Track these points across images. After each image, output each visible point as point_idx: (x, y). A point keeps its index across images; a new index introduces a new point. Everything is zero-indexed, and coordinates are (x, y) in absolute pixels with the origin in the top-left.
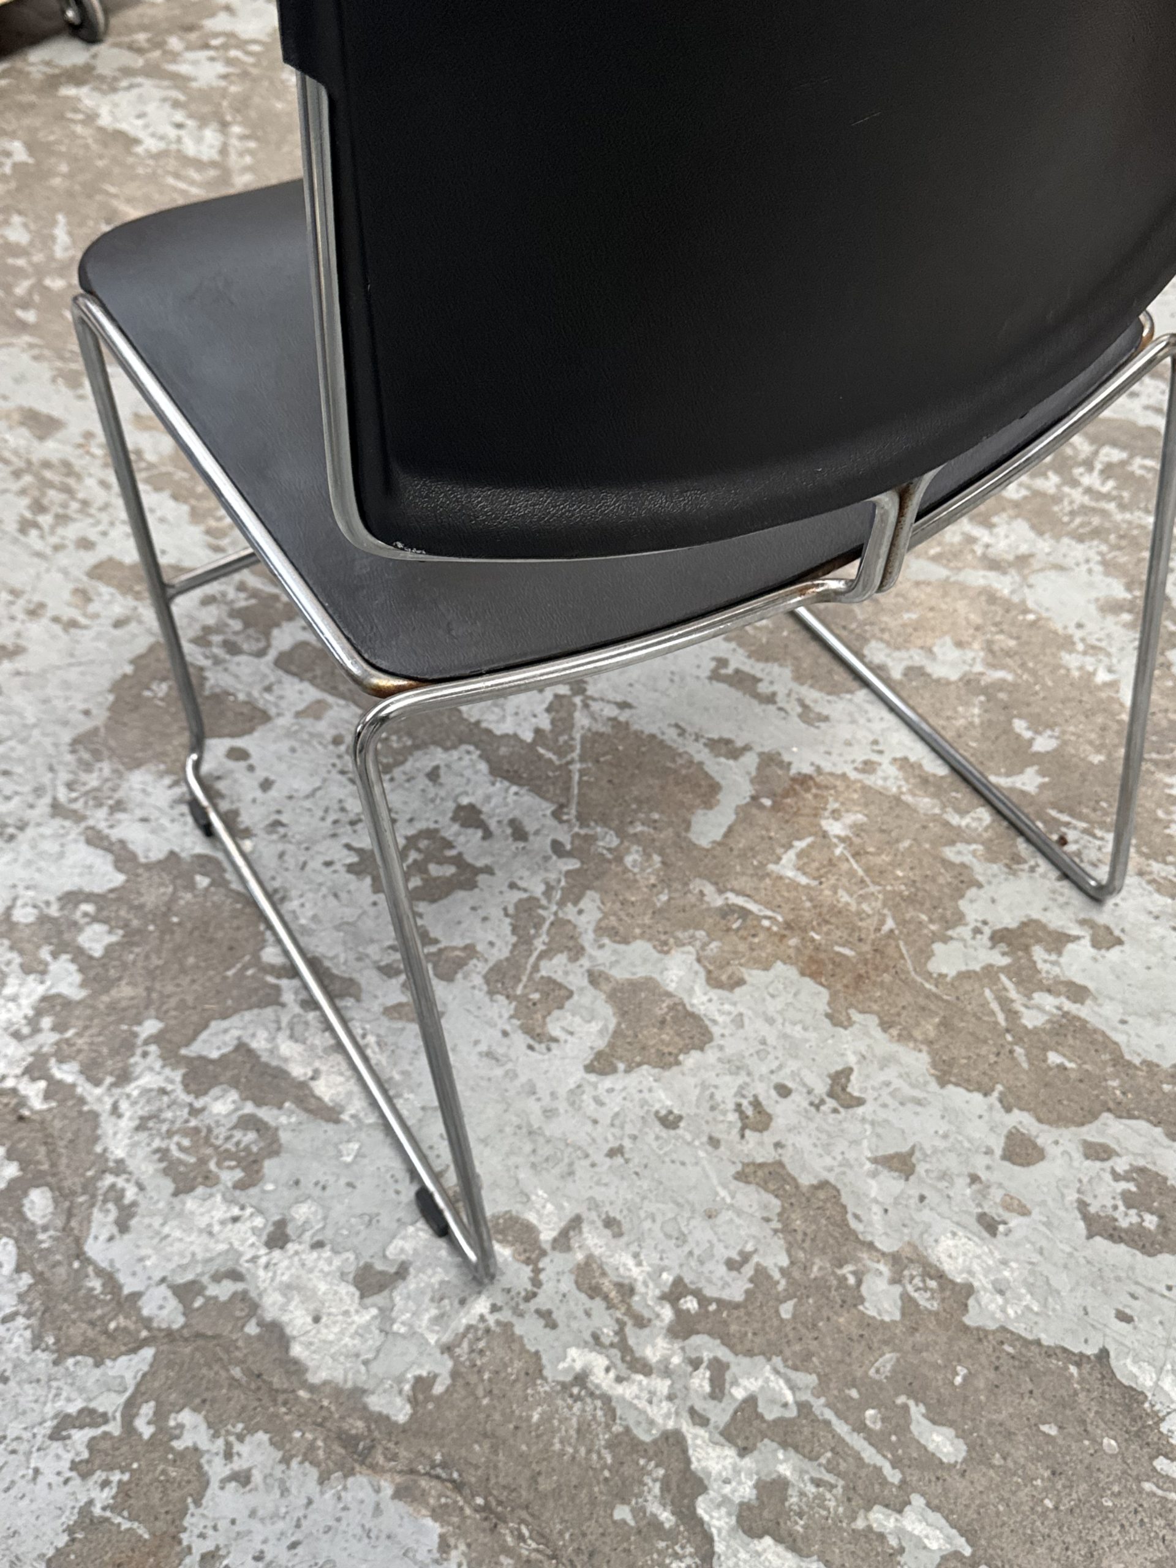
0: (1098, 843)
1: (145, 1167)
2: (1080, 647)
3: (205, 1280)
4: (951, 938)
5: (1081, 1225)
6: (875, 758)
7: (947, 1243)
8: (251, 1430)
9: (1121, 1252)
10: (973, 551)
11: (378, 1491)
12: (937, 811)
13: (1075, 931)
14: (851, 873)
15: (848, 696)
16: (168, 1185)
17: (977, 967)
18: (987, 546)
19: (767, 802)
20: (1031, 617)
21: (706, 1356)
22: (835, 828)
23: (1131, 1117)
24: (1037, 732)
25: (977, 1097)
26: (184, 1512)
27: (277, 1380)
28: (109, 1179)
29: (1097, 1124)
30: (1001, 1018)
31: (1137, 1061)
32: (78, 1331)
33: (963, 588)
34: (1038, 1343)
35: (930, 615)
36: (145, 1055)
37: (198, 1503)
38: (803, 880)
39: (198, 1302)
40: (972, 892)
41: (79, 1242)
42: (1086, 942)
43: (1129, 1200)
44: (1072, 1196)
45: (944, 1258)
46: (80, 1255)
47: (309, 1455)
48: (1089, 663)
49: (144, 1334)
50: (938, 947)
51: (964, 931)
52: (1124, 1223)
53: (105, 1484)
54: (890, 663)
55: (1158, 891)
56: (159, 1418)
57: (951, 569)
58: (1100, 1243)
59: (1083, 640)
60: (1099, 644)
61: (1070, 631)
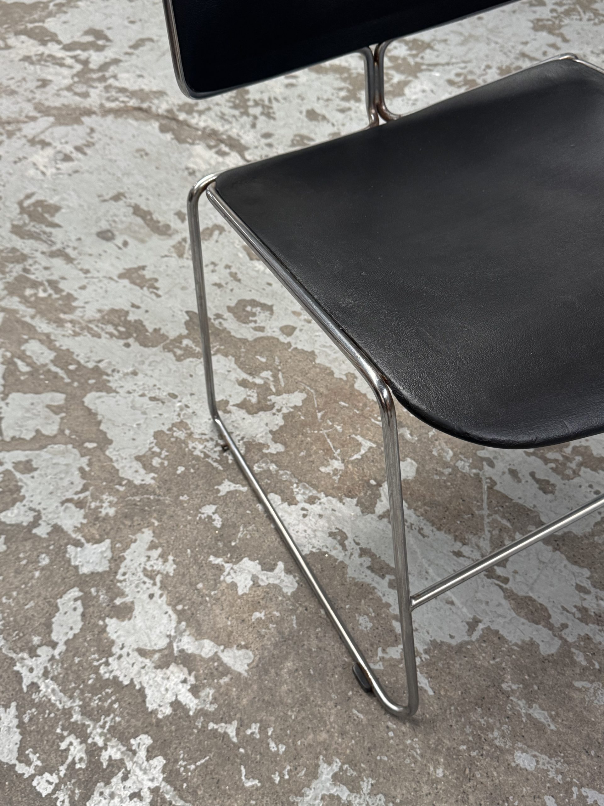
0: (205, 450)
2: (158, 579)
4: (292, 408)
5: (274, 308)
6: (307, 506)
9: (263, 301)
10: (196, 677)
12: (281, 472)
13: (234, 409)
14: (333, 440)
15: (314, 550)
17: (285, 396)
18: (185, 681)
19: (373, 482)
20: (180, 607)
22: (337, 464)
23: (240, 339)
24: (210, 517)
25: (300, 347)
29: (255, 337)
30: (280, 375)
31: (230, 357)
33: (216, 640)
35: (245, 616)
38: (359, 438)
40: (275, 428)
42: (231, 403)
43: (254, 315)
44: (274, 317)
48: (159, 566)
50: (300, 404)
51: (285, 411)
52: (259, 309)
54: (283, 574)
55: (187, 424)
57: (219, 659)
58: (270, 304)
59: (154, 584)
60: (146, 579)
61: (160, 592)
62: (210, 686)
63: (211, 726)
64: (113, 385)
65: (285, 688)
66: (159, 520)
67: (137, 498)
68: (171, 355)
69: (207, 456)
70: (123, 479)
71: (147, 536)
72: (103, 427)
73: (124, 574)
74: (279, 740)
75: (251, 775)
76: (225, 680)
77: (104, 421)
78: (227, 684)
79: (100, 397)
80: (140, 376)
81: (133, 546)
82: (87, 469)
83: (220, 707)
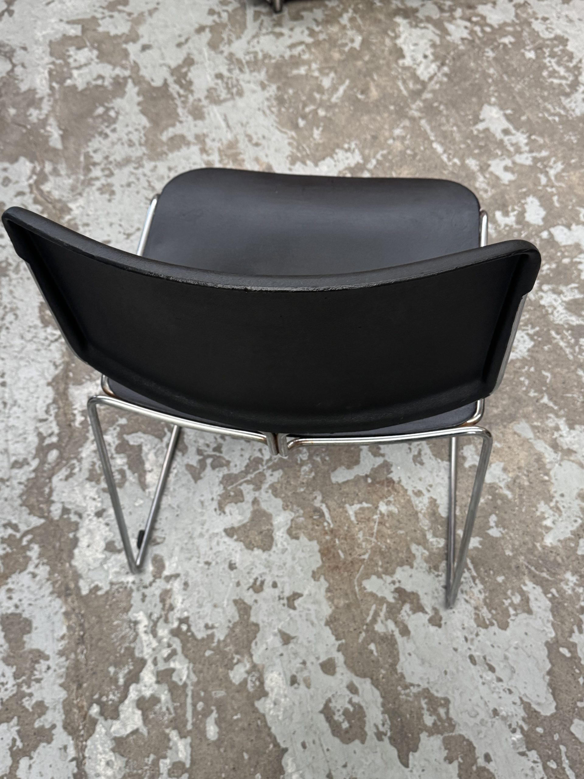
0: (473, 584)
1: (86, 465)
2: (552, 504)
3: (73, 511)
4: (382, 578)
5: (321, 707)
6: (425, 492)
7: (275, 675)
8: (47, 564)
9: (324, 726)
10: (553, 434)
11: (61, 607)
12: (426, 528)
13: (428, 609)
14: (372, 528)
15: (440, 461)
16: (87, 475)
17: (380, 595)
18: (561, 436)
19: (369, 481)
20: (546, 478)
21: (174, 646)
22: (383, 508)
23: (377, 687)
24: (497, 526)
25: (333, 638)
26: (14, 572)
27: (65, 556)
28: (75, 461)
29: (363, 680)
30: (369, 619)
31: (399, 671)
32: (33, 500)
33: (531, 447)
34: (270, 729)
35: (507, 449)
36: (115, 429)
37: (20, 573)
38: (353, 518)
39: (65, 516)
40: (407, 567)
41: (53, 474)
42: (428, 617)
43: (346, 713)
44: (329, 695)
45: (269, 678)
46: (50, 478)
47: (54, 584)
48: (549, 513)
49: (46, 514)
50: (374, 578)
51: (389, 579)
52: (336, 718)
53: (4, 549)
54: (469, 459)
55: (475, 620)
56: (30, 542)
57: (535, 436)
58: (322, 717)
59: (557, 502)
60: (561, 508)
61: (555, 495)
62: (547, 426)
63: (556, 408)
64: (522, 713)
65: (504, 402)
66: (534, 546)
67: (544, 575)
68: (452, 714)
69: (474, 579)
70: (550, 600)
71: (549, 540)
72: (548, 666)
73: (576, 521)
74: (522, 383)
75: (545, 377)
76: (536, 424)
77: (544, 672)
78: (537, 421)
79: (539, 704)
80: (491, 706)
81: (562, 538)
82: (575, 628)
83: (546, 413)
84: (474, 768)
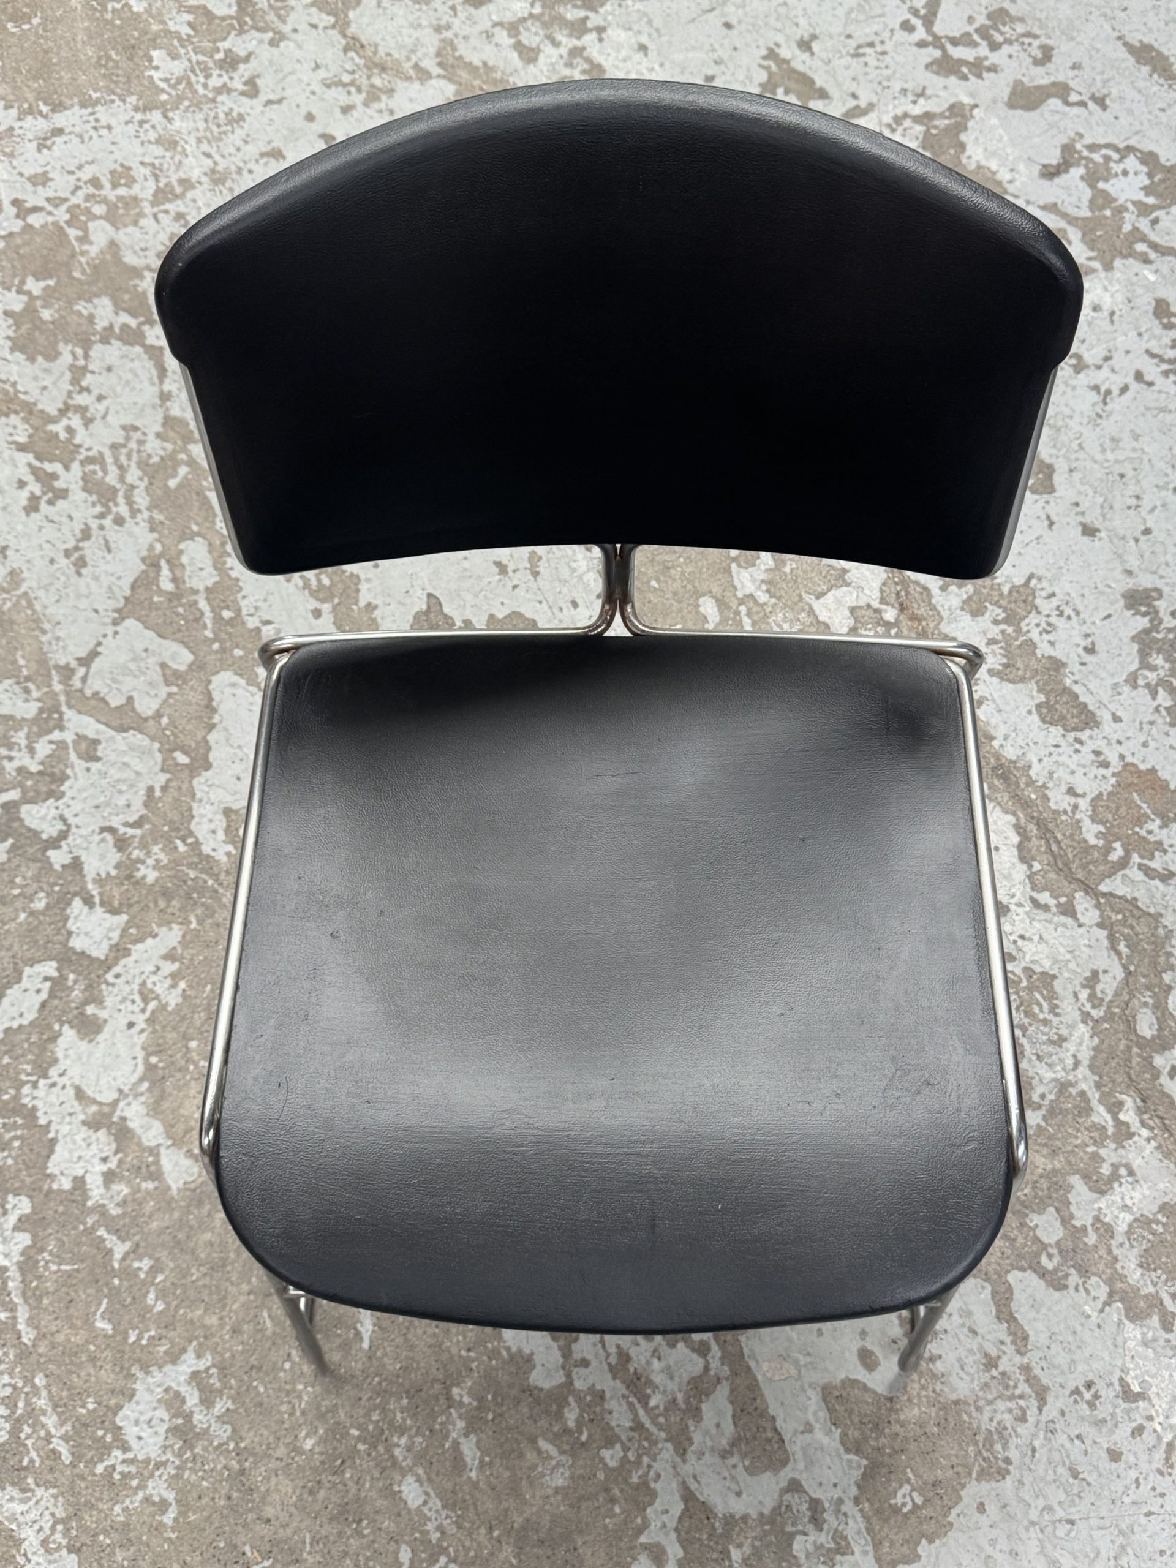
1: (1069, 1009)
3: (1054, 910)
8: (1056, 812)
11: (1002, 746)
16: (1058, 985)
18: (105, 1159)
26: (1109, 794)
27: (1033, 829)
28: (1096, 1013)
32: (1142, 928)
33: (169, 1129)
36: (1043, 1097)
37: (1101, 794)
39: (1063, 900)
41: (1126, 981)
46: (1129, 974)
47: (1031, 783)
48: (162, 987)
49: (1102, 900)
53: (1150, 832)
56: (1108, 849)
57: (158, 1155)
59: (143, 1011)
60: (137, 998)
61: (143, 1025)
62: (129, 1183)
63: (101, 1232)
65: (208, 1236)
66: (200, 922)
67: (192, 874)
70: (191, 833)
71: (171, 937)
72: (212, 737)
73: (117, 976)
74: (162, 1294)
75: (109, 1315)
76: (150, 1185)
77: (219, 727)
78: (148, 1192)
79: (234, 685)
81: (150, 941)
82: (158, 793)
83: (124, 1214)
84: (336, 601)
